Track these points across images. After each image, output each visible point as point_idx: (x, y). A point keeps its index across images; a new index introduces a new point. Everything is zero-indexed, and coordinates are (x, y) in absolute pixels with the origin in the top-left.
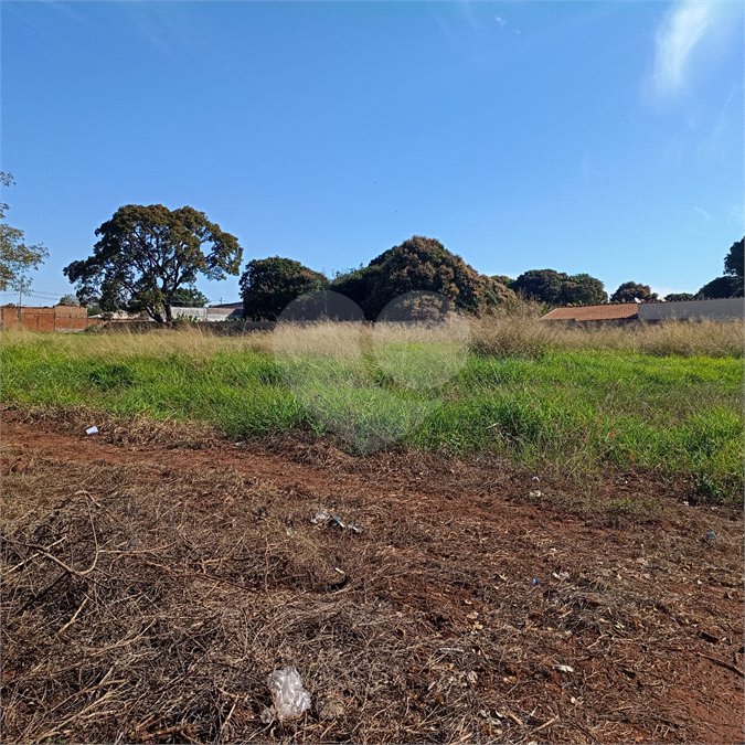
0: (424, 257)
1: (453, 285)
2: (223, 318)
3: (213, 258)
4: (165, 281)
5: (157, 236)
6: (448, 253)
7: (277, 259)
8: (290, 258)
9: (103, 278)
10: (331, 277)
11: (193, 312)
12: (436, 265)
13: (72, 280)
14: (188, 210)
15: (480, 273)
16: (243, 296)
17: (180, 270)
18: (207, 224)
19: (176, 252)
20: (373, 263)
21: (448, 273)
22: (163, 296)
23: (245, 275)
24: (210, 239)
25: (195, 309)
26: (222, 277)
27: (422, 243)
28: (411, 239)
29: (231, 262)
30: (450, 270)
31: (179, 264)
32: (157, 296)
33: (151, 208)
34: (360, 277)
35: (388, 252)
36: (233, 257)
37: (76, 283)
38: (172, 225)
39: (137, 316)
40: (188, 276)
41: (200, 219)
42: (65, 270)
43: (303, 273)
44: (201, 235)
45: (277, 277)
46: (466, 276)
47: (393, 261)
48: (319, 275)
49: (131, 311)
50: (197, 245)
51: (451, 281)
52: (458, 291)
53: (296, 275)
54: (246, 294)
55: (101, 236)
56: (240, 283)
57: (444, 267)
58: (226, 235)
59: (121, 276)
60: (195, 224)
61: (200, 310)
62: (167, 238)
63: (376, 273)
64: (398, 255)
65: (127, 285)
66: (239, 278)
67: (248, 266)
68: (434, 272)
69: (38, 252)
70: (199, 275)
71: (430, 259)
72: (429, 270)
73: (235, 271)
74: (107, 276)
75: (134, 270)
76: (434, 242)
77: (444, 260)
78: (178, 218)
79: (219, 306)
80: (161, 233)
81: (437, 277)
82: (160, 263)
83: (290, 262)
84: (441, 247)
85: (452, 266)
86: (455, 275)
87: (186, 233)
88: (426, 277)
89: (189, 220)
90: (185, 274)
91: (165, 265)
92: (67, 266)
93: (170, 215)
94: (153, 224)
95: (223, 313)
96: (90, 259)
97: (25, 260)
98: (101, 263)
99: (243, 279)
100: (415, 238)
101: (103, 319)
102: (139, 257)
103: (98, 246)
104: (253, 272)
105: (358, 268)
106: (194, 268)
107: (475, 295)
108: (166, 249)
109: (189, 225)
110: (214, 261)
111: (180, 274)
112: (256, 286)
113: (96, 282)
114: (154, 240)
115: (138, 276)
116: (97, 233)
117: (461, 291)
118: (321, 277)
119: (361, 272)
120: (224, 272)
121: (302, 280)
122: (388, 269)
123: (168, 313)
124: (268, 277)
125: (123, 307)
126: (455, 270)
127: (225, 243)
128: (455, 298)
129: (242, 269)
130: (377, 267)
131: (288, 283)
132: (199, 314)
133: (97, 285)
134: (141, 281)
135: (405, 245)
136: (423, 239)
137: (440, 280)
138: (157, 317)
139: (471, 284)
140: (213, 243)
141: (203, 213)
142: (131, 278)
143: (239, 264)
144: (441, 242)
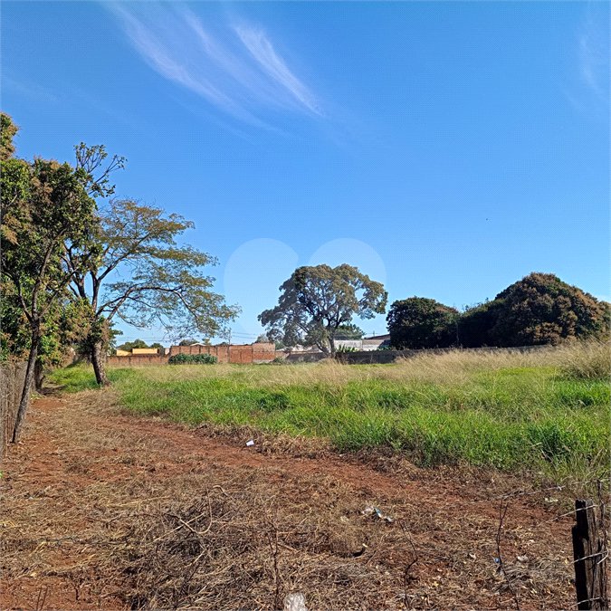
0: (543, 290)
1: (571, 312)
2: (374, 347)
3: (365, 302)
4: (329, 321)
5: (322, 287)
6: (565, 285)
7: (415, 299)
8: (425, 297)
9: (285, 321)
10: (461, 310)
11: (351, 344)
12: (554, 296)
13: (264, 323)
14: (345, 267)
15: (599, 300)
16: (390, 329)
17: (340, 312)
18: (360, 276)
19: (337, 299)
20: (499, 296)
21: (566, 302)
22: (328, 333)
23: (391, 312)
24: (362, 287)
25: (354, 341)
26: (372, 316)
27: (539, 278)
28: (529, 275)
29: (379, 304)
30: (567, 299)
31: (339, 308)
32: (324, 333)
33: (318, 267)
34: (485, 310)
35: (512, 286)
36: (380, 299)
37: (266, 326)
38: (333, 279)
39: (310, 348)
40: (346, 317)
41: (354, 273)
42: (259, 317)
43: (438, 309)
44: (355, 285)
45: (416, 313)
46: (583, 304)
47: (514, 295)
48: (451, 309)
49: (305, 345)
50: (352, 292)
51: (569, 309)
52: (576, 318)
53: (432, 310)
54: (392, 327)
55: (283, 291)
56: (387, 319)
57: (561, 297)
58: (374, 283)
59: (297, 319)
60: (350, 277)
61: (357, 342)
62: (330, 289)
63: (500, 306)
64: (518, 290)
65: (302, 326)
66: (386, 315)
67: (392, 306)
68: (552, 302)
69: (235, 309)
70: (354, 315)
71: (548, 291)
72: (548, 301)
73: (382, 311)
74: (288, 321)
75: (307, 314)
76: (550, 277)
77: (561, 292)
78: (338, 273)
79: (372, 338)
80: (326, 286)
81: (556, 306)
82: (326, 308)
83: (426, 301)
84: (558, 280)
85: (569, 296)
86: (572, 303)
87: (343, 284)
88: (545, 307)
89: (346, 273)
90: (344, 315)
91: (329, 309)
92: (260, 313)
93: (332, 271)
94: (320, 279)
95: (375, 344)
96: (276, 308)
97: (226, 316)
98: (284, 310)
99: (389, 316)
100: (532, 275)
101: (286, 352)
102: (310, 305)
103: (281, 298)
104: (397, 311)
105: (484, 302)
106: (350, 310)
107: (594, 321)
108: (329, 297)
109: (346, 278)
110: (365, 304)
111: (340, 316)
112: (399, 321)
113: (280, 325)
114: (320, 291)
115: (310, 319)
116: (280, 289)
117: (579, 318)
118: (453, 311)
119: (486, 306)
120: (373, 312)
121: (437, 314)
122: (510, 303)
123: (332, 346)
124: (409, 314)
125: (300, 342)
126: (572, 299)
127: (373, 289)
128: (574, 324)
129: (388, 308)
130: (500, 301)
131: (425, 317)
132: (357, 345)
133: (280, 326)
134: (312, 322)
135: (525, 281)
136: (540, 275)
137: (558, 308)
138: (324, 349)
139: (588, 311)
140: (365, 289)
141: (356, 268)
142: (305, 320)
143: (385, 305)
144: (557, 276)
